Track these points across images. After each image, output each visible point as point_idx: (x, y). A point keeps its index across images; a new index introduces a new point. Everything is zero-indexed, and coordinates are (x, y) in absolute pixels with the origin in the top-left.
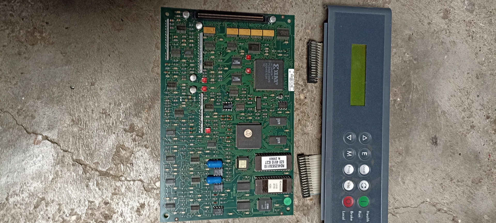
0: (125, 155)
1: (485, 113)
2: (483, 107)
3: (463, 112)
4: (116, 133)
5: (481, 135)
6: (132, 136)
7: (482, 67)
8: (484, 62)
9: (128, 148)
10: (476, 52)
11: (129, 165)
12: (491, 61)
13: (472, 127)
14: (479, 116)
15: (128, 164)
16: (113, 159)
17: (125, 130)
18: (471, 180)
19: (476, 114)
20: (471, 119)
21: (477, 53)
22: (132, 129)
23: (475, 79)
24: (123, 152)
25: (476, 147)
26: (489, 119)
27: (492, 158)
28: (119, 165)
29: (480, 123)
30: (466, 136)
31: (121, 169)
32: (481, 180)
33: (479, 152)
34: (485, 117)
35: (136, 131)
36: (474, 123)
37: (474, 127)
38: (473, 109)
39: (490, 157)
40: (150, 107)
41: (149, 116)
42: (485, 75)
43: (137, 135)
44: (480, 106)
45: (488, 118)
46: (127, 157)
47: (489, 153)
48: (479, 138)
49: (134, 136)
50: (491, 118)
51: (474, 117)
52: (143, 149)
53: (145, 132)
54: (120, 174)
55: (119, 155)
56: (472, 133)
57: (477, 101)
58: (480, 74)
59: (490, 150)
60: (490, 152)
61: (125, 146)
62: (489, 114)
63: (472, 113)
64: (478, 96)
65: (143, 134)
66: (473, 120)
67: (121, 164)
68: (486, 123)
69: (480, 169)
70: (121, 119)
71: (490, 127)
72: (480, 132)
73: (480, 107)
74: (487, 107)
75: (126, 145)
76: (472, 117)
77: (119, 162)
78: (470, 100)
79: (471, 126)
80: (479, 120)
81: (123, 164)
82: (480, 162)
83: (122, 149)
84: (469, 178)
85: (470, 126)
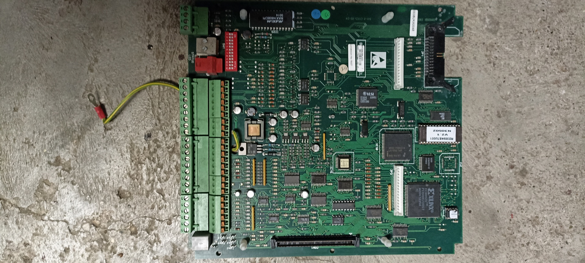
0: (49, 191)
1: (508, 160)
2: (506, 153)
3: (476, 159)
4: (40, 165)
5: (500, 188)
6: (57, 170)
7: (506, 103)
8: (509, 95)
9: (52, 183)
10: (498, 83)
11: (54, 204)
12: (520, 95)
13: (489, 178)
14: (500, 165)
15: (52, 202)
16: (36, 195)
17: (49, 163)
18: (484, 245)
19: (495, 162)
20: (488, 168)
21: (500, 85)
22: (58, 162)
23: (495, 118)
24: (46, 188)
25: (493, 203)
26: (514, 169)
27: (515, 219)
28: (42, 202)
29: (500, 174)
30: (478, 189)
31: (44, 207)
32: (498, 246)
33: (497, 210)
34: (508, 166)
35: (62, 164)
36: (491, 174)
37: (492, 178)
38: (491, 156)
39: (512, 218)
40: (79, 138)
41: (77, 147)
42: (510, 113)
43: (63, 169)
44: (501, 152)
45: (512, 167)
46: (51, 193)
47: (511, 212)
48: (498, 192)
49: (59, 170)
50: (516, 168)
51: (492, 166)
52: (69, 186)
53: (72, 166)
54: (43, 212)
55: (42, 191)
56: (488, 185)
57: (498, 145)
58: (502, 112)
59: (513, 208)
60: (513, 211)
61: (48, 181)
62: (513, 162)
63: (489, 160)
64: (499, 139)
65: (70, 169)
66: (491, 169)
67: (44, 201)
68: (508, 173)
69: (498, 232)
70: (45, 151)
71: (514, 179)
72: (499, 185)
73: (501, 154)
74: (510, 154)
75: (51, 180)
76: (489, 165)
77: (41, 198)
78: (488, 143)
79: (487, 177)
80: (499, 170)
81: (46, 201)
82: (498, 223)
83: (46, 184)
84: (482, 242)
85: (485, 177)
